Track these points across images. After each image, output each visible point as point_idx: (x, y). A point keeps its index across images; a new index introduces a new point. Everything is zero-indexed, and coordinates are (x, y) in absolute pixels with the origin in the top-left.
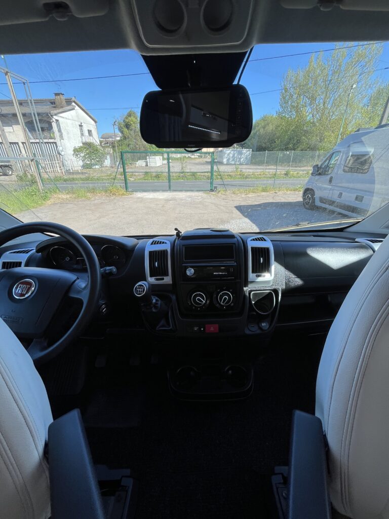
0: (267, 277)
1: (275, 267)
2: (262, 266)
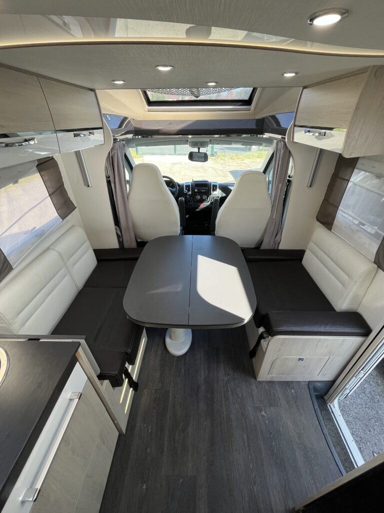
1: (218, 190)
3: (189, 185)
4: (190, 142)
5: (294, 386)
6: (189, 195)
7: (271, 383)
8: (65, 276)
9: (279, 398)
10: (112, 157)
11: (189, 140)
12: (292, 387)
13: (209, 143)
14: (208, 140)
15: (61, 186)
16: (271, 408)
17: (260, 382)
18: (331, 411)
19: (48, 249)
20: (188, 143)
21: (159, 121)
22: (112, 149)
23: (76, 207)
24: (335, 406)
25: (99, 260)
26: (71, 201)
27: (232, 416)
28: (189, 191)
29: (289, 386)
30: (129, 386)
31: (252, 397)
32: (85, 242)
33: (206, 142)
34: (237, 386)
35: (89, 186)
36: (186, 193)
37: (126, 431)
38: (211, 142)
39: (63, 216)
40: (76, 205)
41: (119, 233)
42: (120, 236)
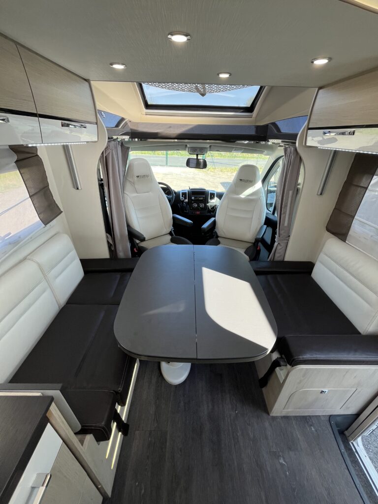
0: (213, 201)
1: (216, 198)
2: (212, 198)
3: (186, 193)
4: (189, 148)
5: (314, 422)
6: (186, 202)
7: (286, 418)
8: (44, 291)
9: (298, 439)
10: (106, 157)
11: (188, 146)
12: (310, 423)
13: (209, 149)
14: (208, 146)
15: (46, 187)
16: (291, 452)
17: (274, 418)
18: (354, 450)
19: (25, 259)
20: (187, 149)
21: (158, 124)
22: (106, 148)
23: (62, 212)
24: (359, 445)
25: (86, 272)
26: (57, 205)
27: (245, 466)
28: (185, 198)
29: (308, 422)
30: (117, 431)
31: (267, 438)
32: (70, 252)
33: (206, 148)
34: (248, 424)
35: (78, 189)
36: (183, 201)
37: (112, 492)
38: (211, 148)
39: (46, 222)
40: (62, 210)
41: (111, 242)
42: (111, 245)
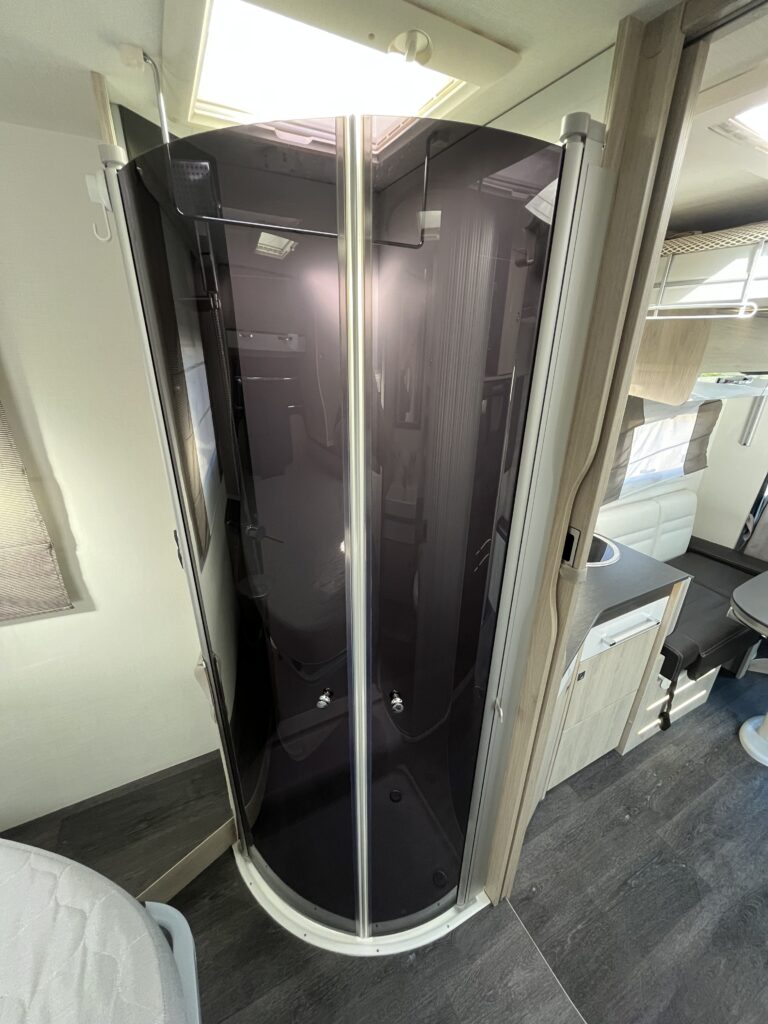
8: (649, 538)
15: (706, 436)
19: (650, 499)
23: (706, 467)
25: (690, 550)
26: (706, 457)
30: (659, 712)
32: (688, 517)
35: (745, 445)
37: (627, 754)
39: (687, 471)
40: (708, 464)
41: (750, 528)
42: (748, 530)
